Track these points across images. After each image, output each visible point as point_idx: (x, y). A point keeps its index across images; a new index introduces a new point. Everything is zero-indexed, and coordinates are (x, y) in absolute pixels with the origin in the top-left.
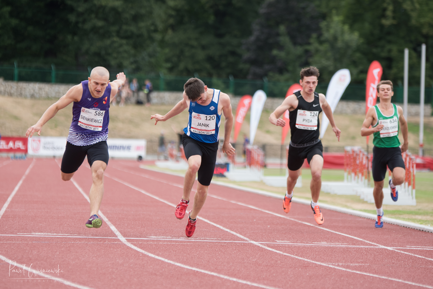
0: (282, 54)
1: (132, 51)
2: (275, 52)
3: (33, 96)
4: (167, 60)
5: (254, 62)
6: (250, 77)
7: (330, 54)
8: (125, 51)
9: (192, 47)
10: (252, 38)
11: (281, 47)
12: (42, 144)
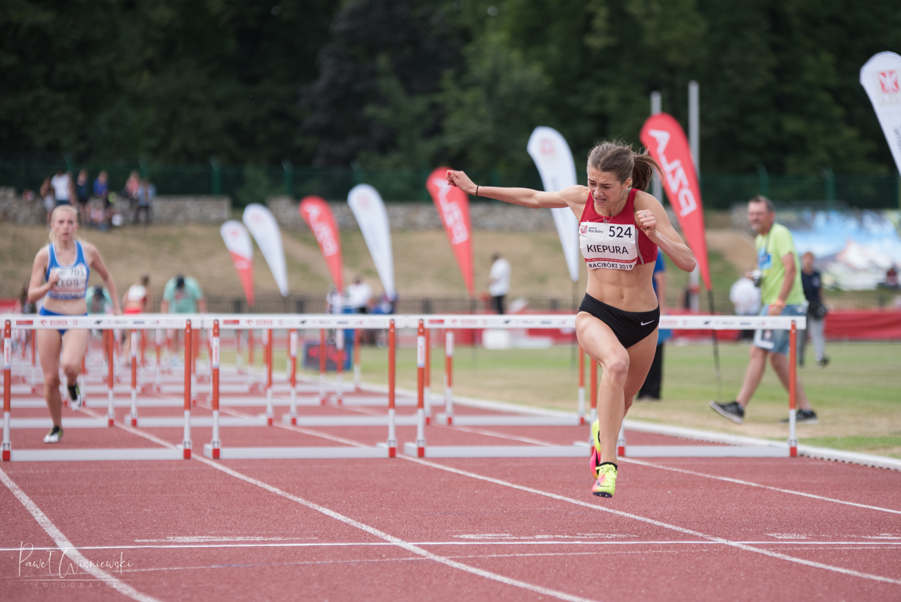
0: (385, 114)
2: (370, 110)
4: (149, 133)
5: (326, 132)
6: (319, 162)
7: (483, 110)
10: (320, 84)
11: (381, 100)
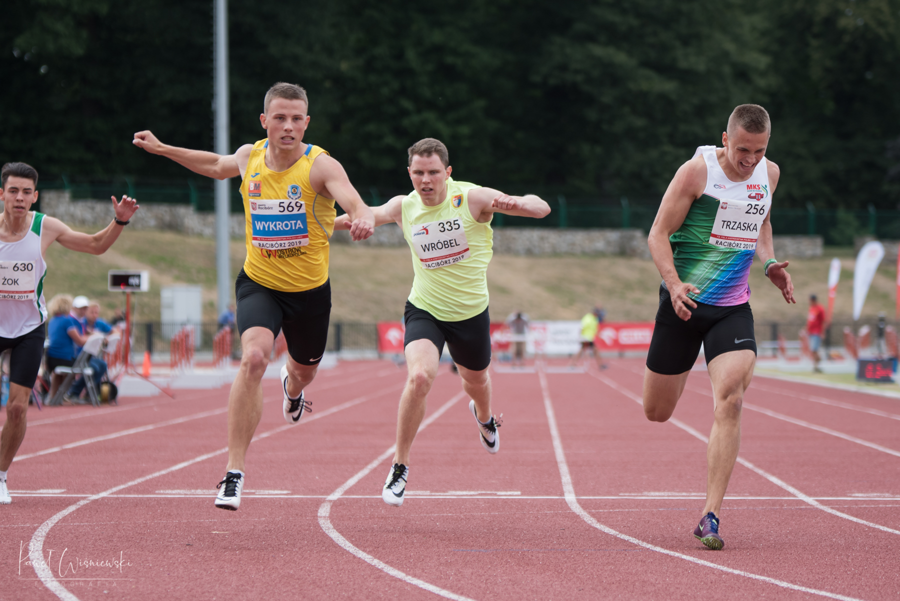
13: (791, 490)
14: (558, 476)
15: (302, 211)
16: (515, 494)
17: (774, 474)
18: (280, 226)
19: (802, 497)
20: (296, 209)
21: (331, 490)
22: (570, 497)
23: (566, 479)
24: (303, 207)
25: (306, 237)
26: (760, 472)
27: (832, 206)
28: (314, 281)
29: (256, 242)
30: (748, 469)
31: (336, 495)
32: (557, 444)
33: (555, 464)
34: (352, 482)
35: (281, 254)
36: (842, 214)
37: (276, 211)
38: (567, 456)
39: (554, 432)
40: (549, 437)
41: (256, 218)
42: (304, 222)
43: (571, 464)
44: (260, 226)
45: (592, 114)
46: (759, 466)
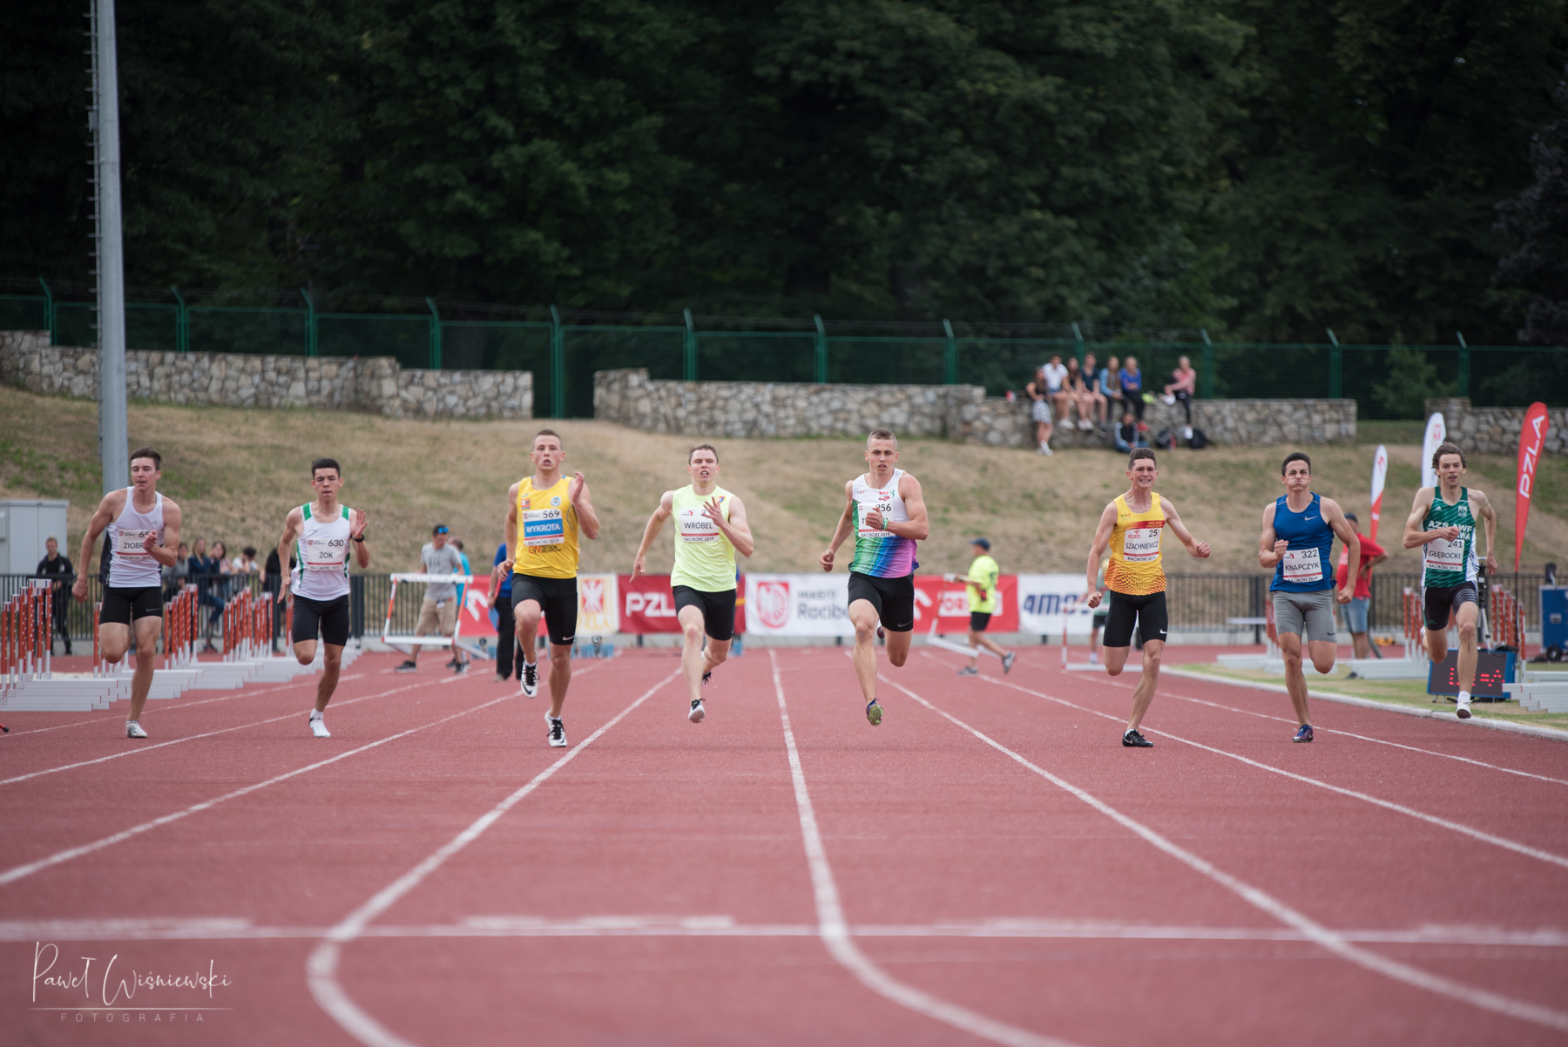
1: (1099, 258)
3: (752, 431)
4: (1221, 287)
8: (1075, 259)
9: (1311, 232)
12: (795, 600)
13: (1291, 917)
14: (808, 886)
15: (560, 517)
16: (719, 925)
17: (1254, 884)
18: (544, 528)
19: (1313, 932)
20: (555, 515)
21: (336, 918)
22: (834, 930)
23: (826, 891)
24: (560, 514)
25: (562, 536)
26: (1227, 880)
27: (1379, 334)
28: (567, 573)
29: (526, 542)
30: (1200, 875)
31: (348, 929)
32: (808, 820)
33: (803, 862)
34: (383, 900)
35: (544, 549)
36: (1397, 351)
37: (541, 518)
38: (827, 845)
39: (802, 797)
40: (793, 806)
41: (528, 524)
42: (561, 525)
43: (837, 863)
44: (529, 530)
45: (882, 146)
46: (1225, 868)
